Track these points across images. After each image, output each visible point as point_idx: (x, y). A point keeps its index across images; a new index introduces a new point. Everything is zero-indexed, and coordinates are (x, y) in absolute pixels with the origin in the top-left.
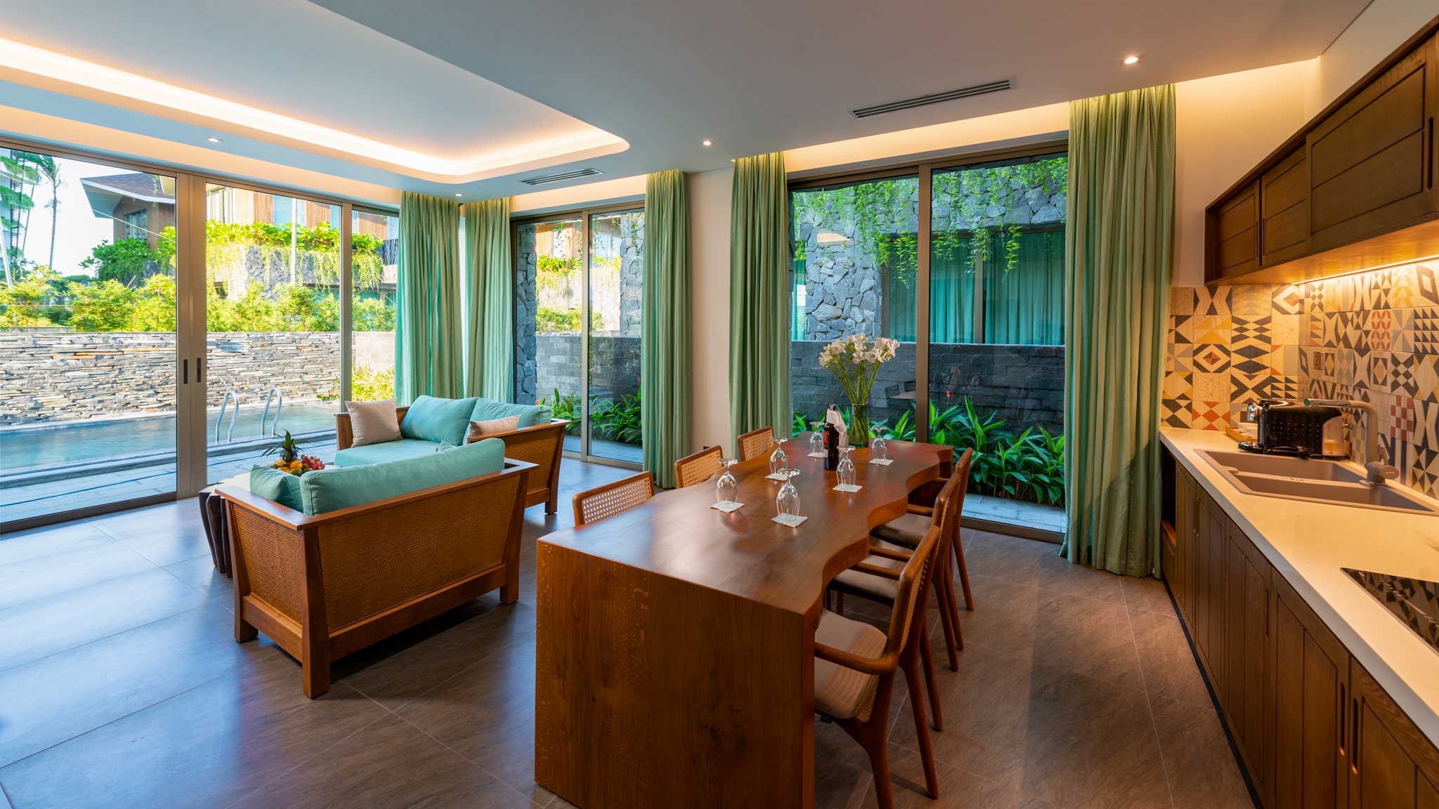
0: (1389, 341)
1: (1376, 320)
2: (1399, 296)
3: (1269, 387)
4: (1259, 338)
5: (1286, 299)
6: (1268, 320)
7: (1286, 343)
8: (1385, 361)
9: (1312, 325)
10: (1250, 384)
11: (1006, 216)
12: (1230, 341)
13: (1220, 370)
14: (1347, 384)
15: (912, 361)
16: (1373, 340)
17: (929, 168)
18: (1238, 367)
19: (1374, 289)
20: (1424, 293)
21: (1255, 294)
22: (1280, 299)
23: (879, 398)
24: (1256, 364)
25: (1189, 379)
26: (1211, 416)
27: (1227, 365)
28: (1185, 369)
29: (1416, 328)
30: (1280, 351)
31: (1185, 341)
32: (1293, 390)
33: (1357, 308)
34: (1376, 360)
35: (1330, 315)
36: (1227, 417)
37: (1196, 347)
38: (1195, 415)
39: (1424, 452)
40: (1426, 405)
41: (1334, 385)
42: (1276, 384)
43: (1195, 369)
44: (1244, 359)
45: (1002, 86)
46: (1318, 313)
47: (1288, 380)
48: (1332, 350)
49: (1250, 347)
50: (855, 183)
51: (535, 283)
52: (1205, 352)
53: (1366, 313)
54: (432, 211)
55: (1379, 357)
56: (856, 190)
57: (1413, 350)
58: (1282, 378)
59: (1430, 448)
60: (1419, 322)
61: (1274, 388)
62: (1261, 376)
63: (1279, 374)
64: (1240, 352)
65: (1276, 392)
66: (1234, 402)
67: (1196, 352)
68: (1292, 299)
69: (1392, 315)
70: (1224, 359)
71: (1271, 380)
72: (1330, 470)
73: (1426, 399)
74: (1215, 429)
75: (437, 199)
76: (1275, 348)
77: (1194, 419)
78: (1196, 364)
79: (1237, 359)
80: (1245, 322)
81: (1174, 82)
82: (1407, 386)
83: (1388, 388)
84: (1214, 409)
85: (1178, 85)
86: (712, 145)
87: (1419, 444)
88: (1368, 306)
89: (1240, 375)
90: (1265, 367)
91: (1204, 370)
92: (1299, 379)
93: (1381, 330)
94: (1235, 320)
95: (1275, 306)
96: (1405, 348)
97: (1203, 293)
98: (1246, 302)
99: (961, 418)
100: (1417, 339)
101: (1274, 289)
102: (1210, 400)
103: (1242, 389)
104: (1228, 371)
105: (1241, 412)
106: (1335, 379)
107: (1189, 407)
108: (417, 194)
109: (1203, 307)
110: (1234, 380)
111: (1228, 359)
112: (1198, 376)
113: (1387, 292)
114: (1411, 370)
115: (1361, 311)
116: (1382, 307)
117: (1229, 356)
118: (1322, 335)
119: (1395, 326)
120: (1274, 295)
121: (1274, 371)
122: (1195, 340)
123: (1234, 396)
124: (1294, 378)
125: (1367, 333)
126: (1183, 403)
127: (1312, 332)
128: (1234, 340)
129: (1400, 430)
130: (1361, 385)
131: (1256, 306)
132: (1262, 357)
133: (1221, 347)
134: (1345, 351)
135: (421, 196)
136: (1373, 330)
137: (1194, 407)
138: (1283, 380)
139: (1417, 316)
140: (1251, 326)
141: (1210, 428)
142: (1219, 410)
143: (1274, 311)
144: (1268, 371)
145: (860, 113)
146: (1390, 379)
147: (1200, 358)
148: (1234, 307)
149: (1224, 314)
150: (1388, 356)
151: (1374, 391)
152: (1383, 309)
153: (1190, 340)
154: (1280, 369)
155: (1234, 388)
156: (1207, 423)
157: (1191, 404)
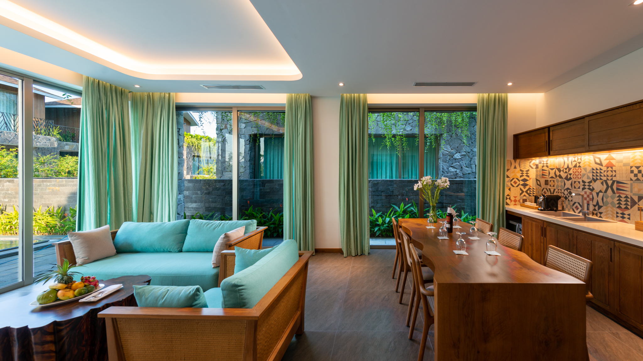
0: (581, 176)
1: (575, 171)
2: (585, 164)
3: (529, 191)
4: (526, 176)
5: (533, 164)
6: (528, 170)
7: (533, 177)
8: (579, 182)
9: (543, 172)
10: (525, 190)
11: (412, 130)
12: (519, 177)
13: (517, 186)
14: (561, 189)
15: (392, 187)
16: (573, 176)
17: (424, 110)
18: (522, 185)
19: (573, 162)
20: (596, 163)
21: (526, 162)
22: (531, 164)
23: (378, 203)
24: (526, 184)
25: (510, 189)
26: (515, 201)
27: (519, 185)
28: (509, 186)
29: (593, 172)
30: (531, 180)
31: (509, 177)
32: (534, 191)
33: (566, 167)
34: (575, 182)
35: (552, 169)
36: (519, 201)
37: (511, 179)
38: (511, 201)
39: (597, 206)
40: (598, 194)
41: (554, 190)
42: (530, 190)
43: (511, 186)
44: (523, 183)
45: (470, 84)
46: (545, 168)
47: (533, 189)
48: (553, 179)
49: (525, 179)
50: (383, 112)
51: (183, 147)
52: (513, 181)
53: (570, 169)
54: (109, 94)
55: (576, 181)
56: (384, 115)
57: (592, 179)
58: (532, 188)
59: (600, 205)
60: (595, 171)
61: (530, 191)
62: (527, 187)
63: (531, 187)
64: (522, 180)
65: (530, 192)
66: (521, 196)
67: (511, 181)
68: (534, 164)
69: (582, 169)
70: (518, 183)
71: (529, 189)
72: (562, 214)
73: (598, 192)
74: (516, 205)
75: (114, 86)
76: (530, 179)
77: (511, 202)
78: (511, 184)
79: (522, 183)
80: (523, 171)
81: (508, 93)
82: (589, 189)
83: (581, 189)
84: (516, 199)
85: (508, 94)
86: (343, 85)
87: (595, 204)
88: (570, 166)
89: (522, 187)
90: (528, 185)
91: (513, 186)
92: (536, 188)
93: (577, 173)
94: (521, 170)
95: (530, 166)
96: (588, 178)
97: (513, 161)
98: (523, 165)
99: (412, 208)
100: (593, 176)
101: (530, 161)
102: (515, 196)
103: (523, 192)
104: (519, 186)
105: (523, 199)
106: (555, 188)
107: (510, 198)
108: (97, 81)
109: (513, 166)
110: (521, 189)
111: (519, 183)
112: (512, 188)
113: (579, 163)
114: (591, 184)
115: (567, 168)
116: (577, 166)
117: (519, 181)
118: (548, 174)
119: (583, 172)
120: (530, 163)
121: (530, 186)
122: (511, 177)
123: (521, 194)
124: (535, 188)
125: (570, 174)
126: (508, 197)
127: (542, 174)
128: (521, 176)
129: (586, 201)
130: (568, 189)
131: (526, 166)
132: (528, 182)
133: (517, 179)
134: (560, 179)
135: (101, 82)
136: (573, 173)
137: (511, 198)
138: (532, 189)
139: (593, 169)
140: (525, 172)
141: (515, 205)
142: (517, 199)
143: (530, 167)
144: (529, 186)
145: (417, 84)
146: (582, 187)
147: (512, 182)
148: (520, 166)
149: (518, 169)
150: (581, 180)
151: (574, 191)
152: (578, 167)
153: (510, 177)
154: (531, 186)
155: (521, 192)
156: (514, 203)
157: (510, 197)
